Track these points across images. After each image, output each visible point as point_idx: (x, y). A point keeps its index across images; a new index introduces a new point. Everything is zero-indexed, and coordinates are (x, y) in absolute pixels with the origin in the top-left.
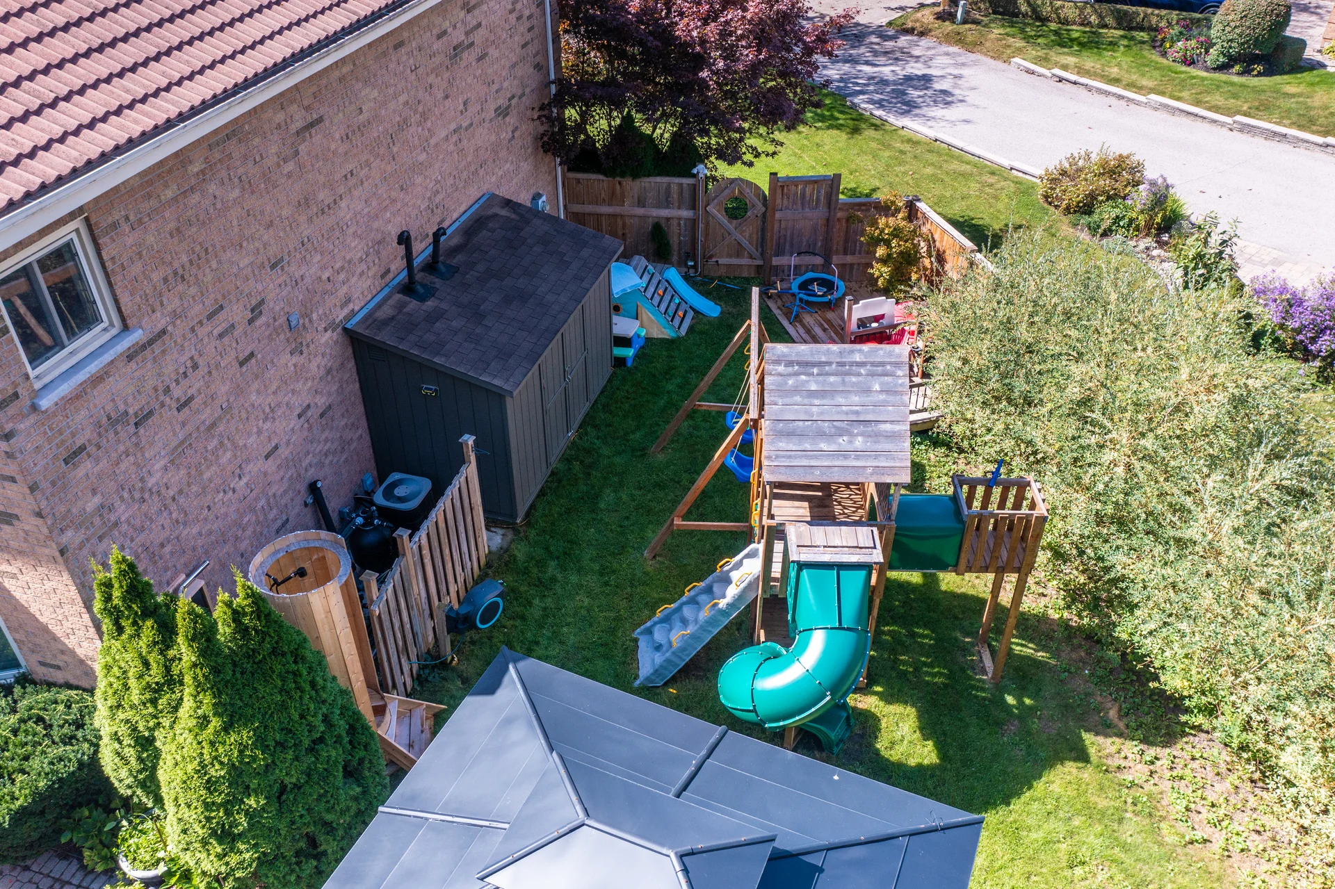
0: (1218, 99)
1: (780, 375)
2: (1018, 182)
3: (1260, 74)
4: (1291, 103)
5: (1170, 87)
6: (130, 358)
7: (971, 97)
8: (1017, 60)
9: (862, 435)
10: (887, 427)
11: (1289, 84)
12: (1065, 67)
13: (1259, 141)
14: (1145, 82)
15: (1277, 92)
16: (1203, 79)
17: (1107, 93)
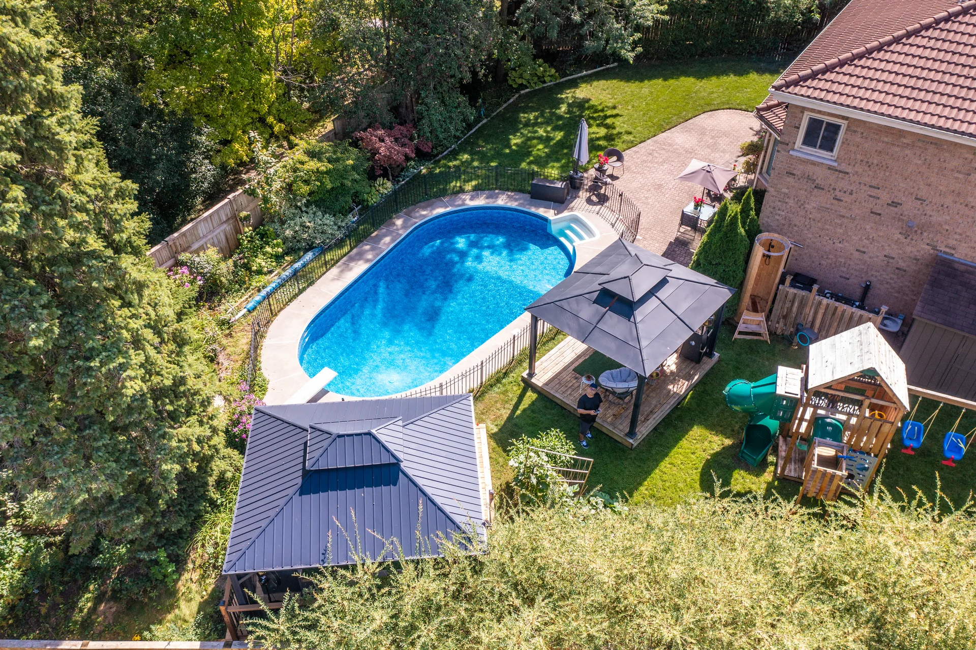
6: (829, 168)
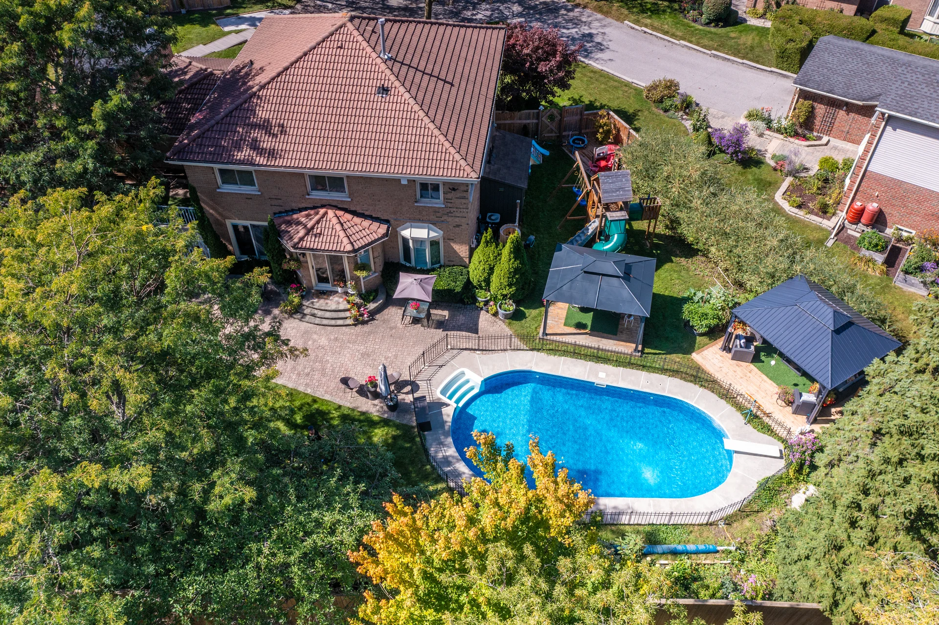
0: (705, 41)
1: (602, 179)
2: (636, 90)
3: (722, 27)
4: (732, 42)
5: (689, 36)
7: (612, 45)
8: (626, 22)
9: (622, 191)
10: (627, 189)
11: (731, 32)
12: (646, 26)
13: (720, 61)
14: (679, 33)
15: (728, 36)
16: (700, 30)
17: (664, 39)
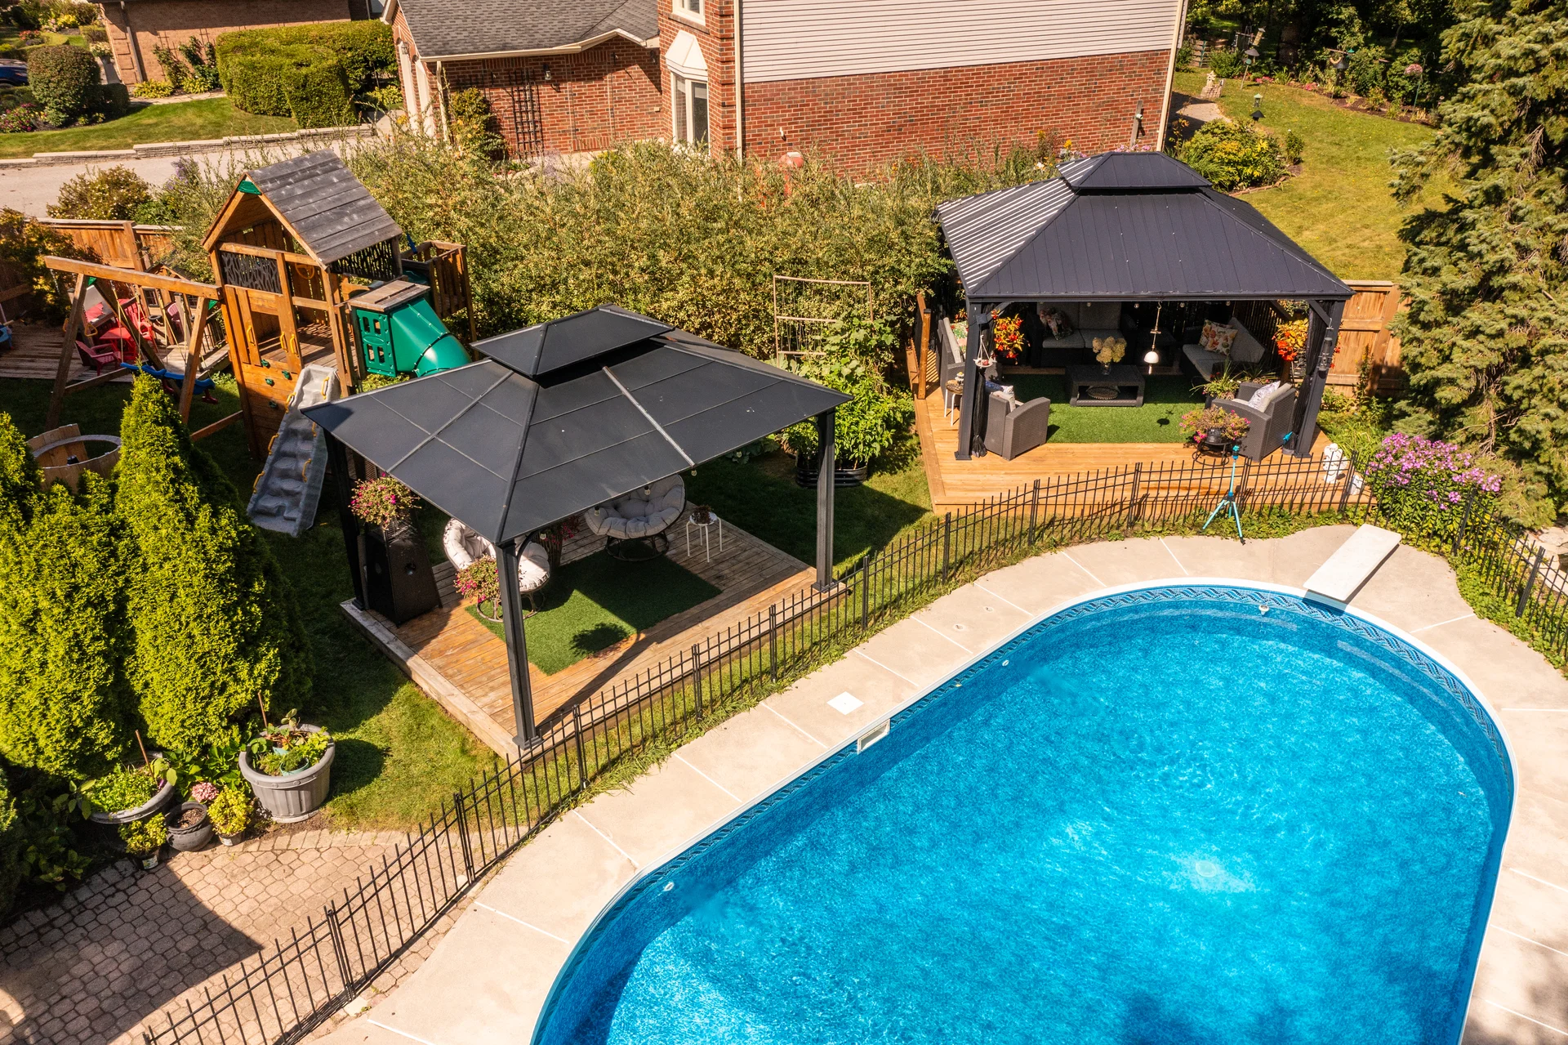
1: (271, 190)
9: (354, 212)
10: (362, 203)
11: (139, 119)
13: (170, 158)
